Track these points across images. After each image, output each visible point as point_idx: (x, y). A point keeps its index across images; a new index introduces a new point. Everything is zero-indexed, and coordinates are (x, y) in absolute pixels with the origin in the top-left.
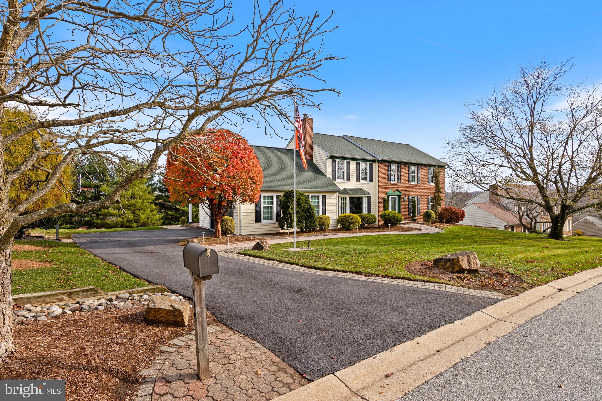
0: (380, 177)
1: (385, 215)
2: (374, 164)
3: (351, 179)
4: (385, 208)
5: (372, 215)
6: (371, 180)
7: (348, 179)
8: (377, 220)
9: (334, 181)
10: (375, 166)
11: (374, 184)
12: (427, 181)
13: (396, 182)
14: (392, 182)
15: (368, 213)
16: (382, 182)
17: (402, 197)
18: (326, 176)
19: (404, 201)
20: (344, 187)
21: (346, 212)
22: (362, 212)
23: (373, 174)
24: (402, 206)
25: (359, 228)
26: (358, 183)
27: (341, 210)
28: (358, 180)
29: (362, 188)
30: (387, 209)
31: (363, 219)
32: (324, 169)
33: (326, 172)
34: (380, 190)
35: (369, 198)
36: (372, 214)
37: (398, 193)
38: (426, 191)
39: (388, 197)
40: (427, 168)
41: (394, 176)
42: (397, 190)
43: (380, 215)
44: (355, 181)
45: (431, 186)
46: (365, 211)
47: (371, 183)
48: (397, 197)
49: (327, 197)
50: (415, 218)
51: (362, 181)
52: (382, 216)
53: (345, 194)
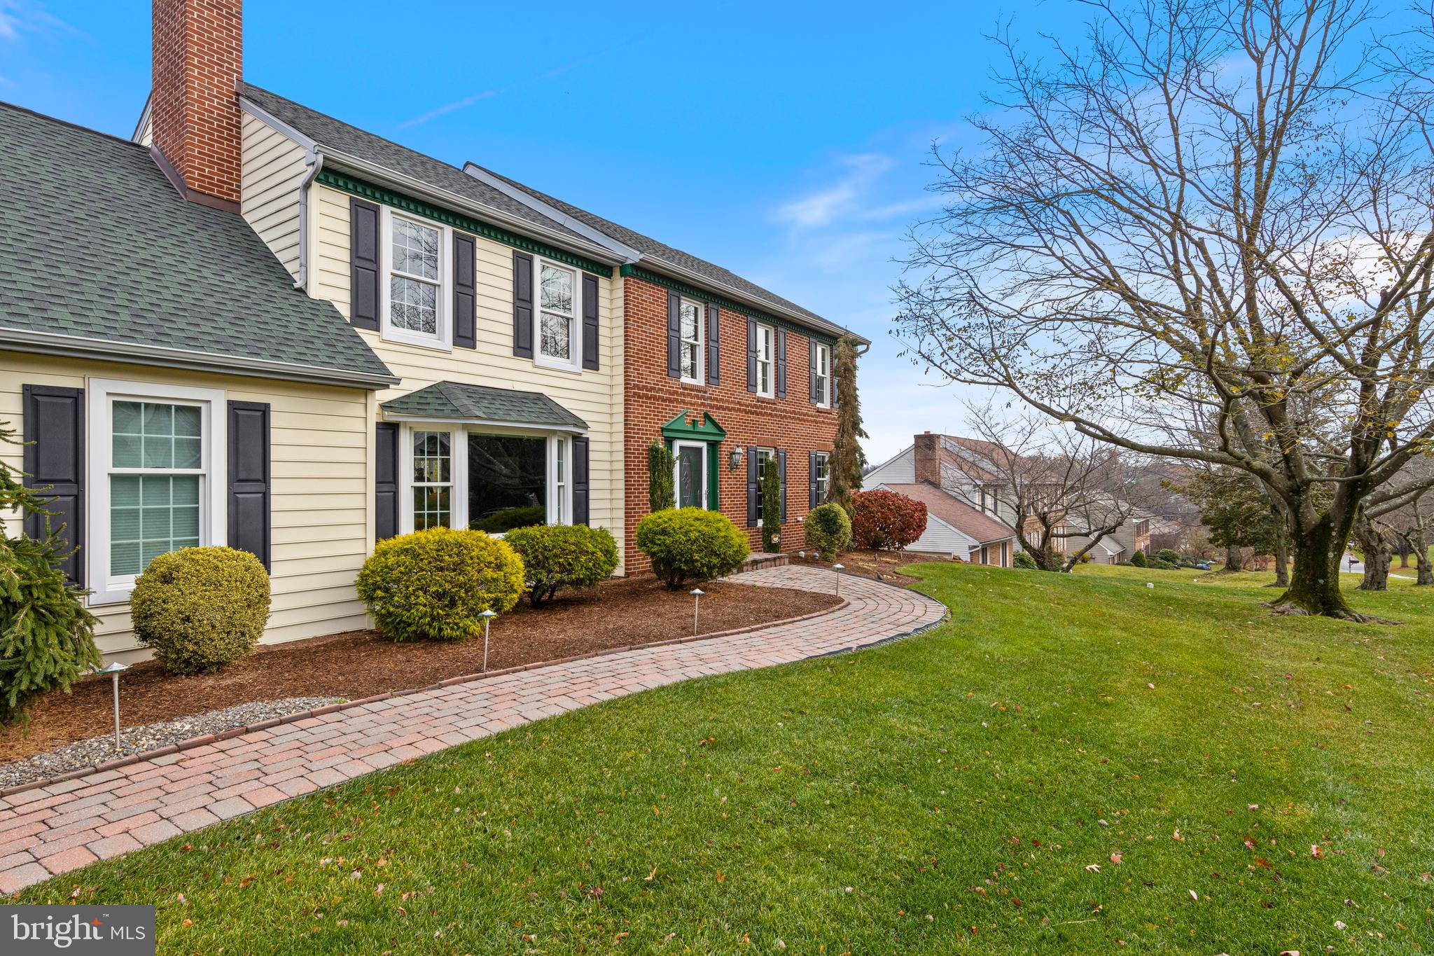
0: (636, 346)
1: (664, 532)
2: (603, 282)
3: (480, 335)
4: (660, 499)
5: (593, 535)
6: (591, 361)
7: (465, 336)
8: (621, 554)
9: (367, 336)
10: (611, 294)
11: (606, 380)
12: (806, 390)
13: (700, 381)
14: (686, 379)
15: (576, 521)
16: (642, 369)
17: (724, 449)
18: (302, 291)
19: (733, 466)
20: (439, 377)
21: (446, 522)
22: (540, 518)
23: (602, 331)
24: (724, 486)
25: (520, 608)
26: (524, 364)
27: (419, 504)
28: (523, 347)
29: (547, 392)
30: (667, 501)
31: (536, 563)
32: (295, 252)
33: (305, 266)
34: (634, 407)
35: (581, 447)
36: (594, 525)
37: (709, 428)
38: (804, 429)
39: (669, 442)
40: (805, 340)
41: (693, 357)
42: (706, 416)
43: (636, 529)
44: (509, 352)
45: (818, 411)
46: (559, 512)
47: (589, 375)
48: (704, 445)
49: (275, 420)
50: (775, 539)
51: (540, 357)
52: (643, 539)
53: (438, 413)
